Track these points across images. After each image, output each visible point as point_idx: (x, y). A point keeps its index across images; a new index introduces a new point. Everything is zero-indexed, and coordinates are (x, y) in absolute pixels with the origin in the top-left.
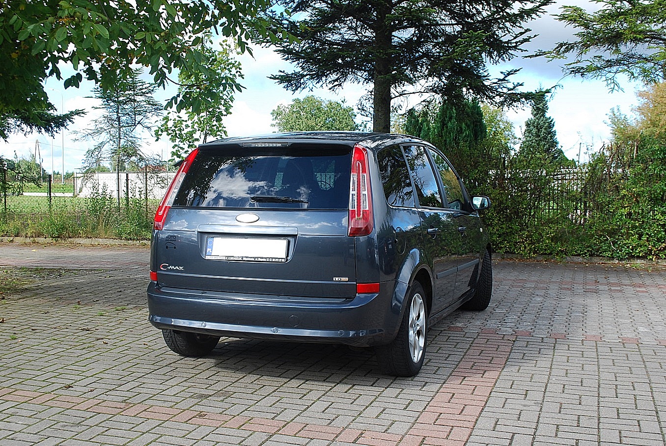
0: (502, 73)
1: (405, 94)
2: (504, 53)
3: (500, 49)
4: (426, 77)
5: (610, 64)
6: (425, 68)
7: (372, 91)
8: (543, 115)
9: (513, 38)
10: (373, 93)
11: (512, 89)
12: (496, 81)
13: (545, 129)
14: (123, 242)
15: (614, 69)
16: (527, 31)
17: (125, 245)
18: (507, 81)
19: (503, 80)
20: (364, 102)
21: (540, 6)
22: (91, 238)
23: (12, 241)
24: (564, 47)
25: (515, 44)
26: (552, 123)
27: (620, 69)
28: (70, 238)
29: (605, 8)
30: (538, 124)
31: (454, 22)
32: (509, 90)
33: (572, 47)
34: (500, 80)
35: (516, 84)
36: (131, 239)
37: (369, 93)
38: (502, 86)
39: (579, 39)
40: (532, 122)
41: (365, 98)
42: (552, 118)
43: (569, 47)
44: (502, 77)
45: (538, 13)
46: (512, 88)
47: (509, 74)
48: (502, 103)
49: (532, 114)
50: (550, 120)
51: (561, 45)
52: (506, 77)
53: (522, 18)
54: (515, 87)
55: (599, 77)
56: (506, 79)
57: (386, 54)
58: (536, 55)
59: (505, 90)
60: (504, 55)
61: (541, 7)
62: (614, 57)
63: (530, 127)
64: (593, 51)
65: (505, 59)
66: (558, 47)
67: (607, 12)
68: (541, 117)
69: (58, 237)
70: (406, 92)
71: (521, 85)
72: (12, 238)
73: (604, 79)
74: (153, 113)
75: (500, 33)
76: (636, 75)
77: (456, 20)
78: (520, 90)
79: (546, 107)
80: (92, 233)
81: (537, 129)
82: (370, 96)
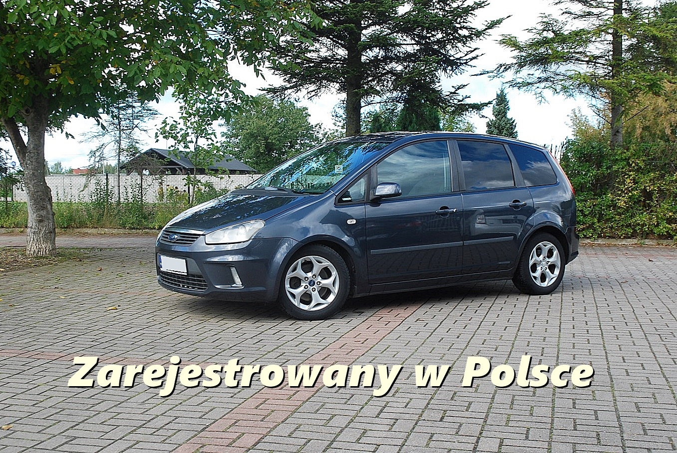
0: (453, 87)
1: (372, 104)
2: (456, 68)
3: (453, 64)
4: (390, 91)
5: (540, 80)
6: (391, 83)
7: (344, 101)
8: (505, 116)
9: (464, 55)
10: (345, 102)
11: (461, 101)
12: (449, 93)
13: (507, 130)
14: (127, 231)
15: (542, 85)
16: (475, 49)
17: (129, 233)
18: (457, 94)
19: (454, 93)
20: (337, 110)
21: (486, 29)
22: (97, 228)
23: (22, 232)
24: (503, 67)
25: (465, 61)
26: (514, 124)
27: (547, 86)
28: (78, 228)
29: (534, 37)
30: (499, 125)
31: (413, 42)
32: (459, 102)
33: (510, 67)
34: (451, 93)
35: (464, 96)
36: (134, 228)
37: (342, 102)
38: (453, 98)
39: (515, 61)
40: (493, 123)
41: (338, 106)
42: (513, 119)
43: (507, 68)
44: (453, 90)
45: (485, 36)
46: (461, 99)
47: (459, 88)
48: (453, 112)
49: (493, 114)
50: (512, 121)
51: (501, 66)
52: (456, 90)
53: (472, 39)
54: (463, 99)
55: (530, 91)
56: (457, 92)
57: (359, 72)
58: (481, 74)
59: (456, 102)
60: (457, 70)
61: (487, 31)
62: (544, 75)
63: (491, 128)
64: (526, 71)
65: (457, 73)
66: (498, 68)
67: (536, 40)
68: (502, 118)
69: (67, 228)
70: (373, 102)
71: (469, 97)
72: (22, 229)
73: (533, 93)
74: (149, 117)
75: (452, 52)
76: (558, 91)
77: (416, 41)
78: (468, 101)
79: (508, 107)
80: (98, 223)
81: (498, 130)
82: (342, 104)
